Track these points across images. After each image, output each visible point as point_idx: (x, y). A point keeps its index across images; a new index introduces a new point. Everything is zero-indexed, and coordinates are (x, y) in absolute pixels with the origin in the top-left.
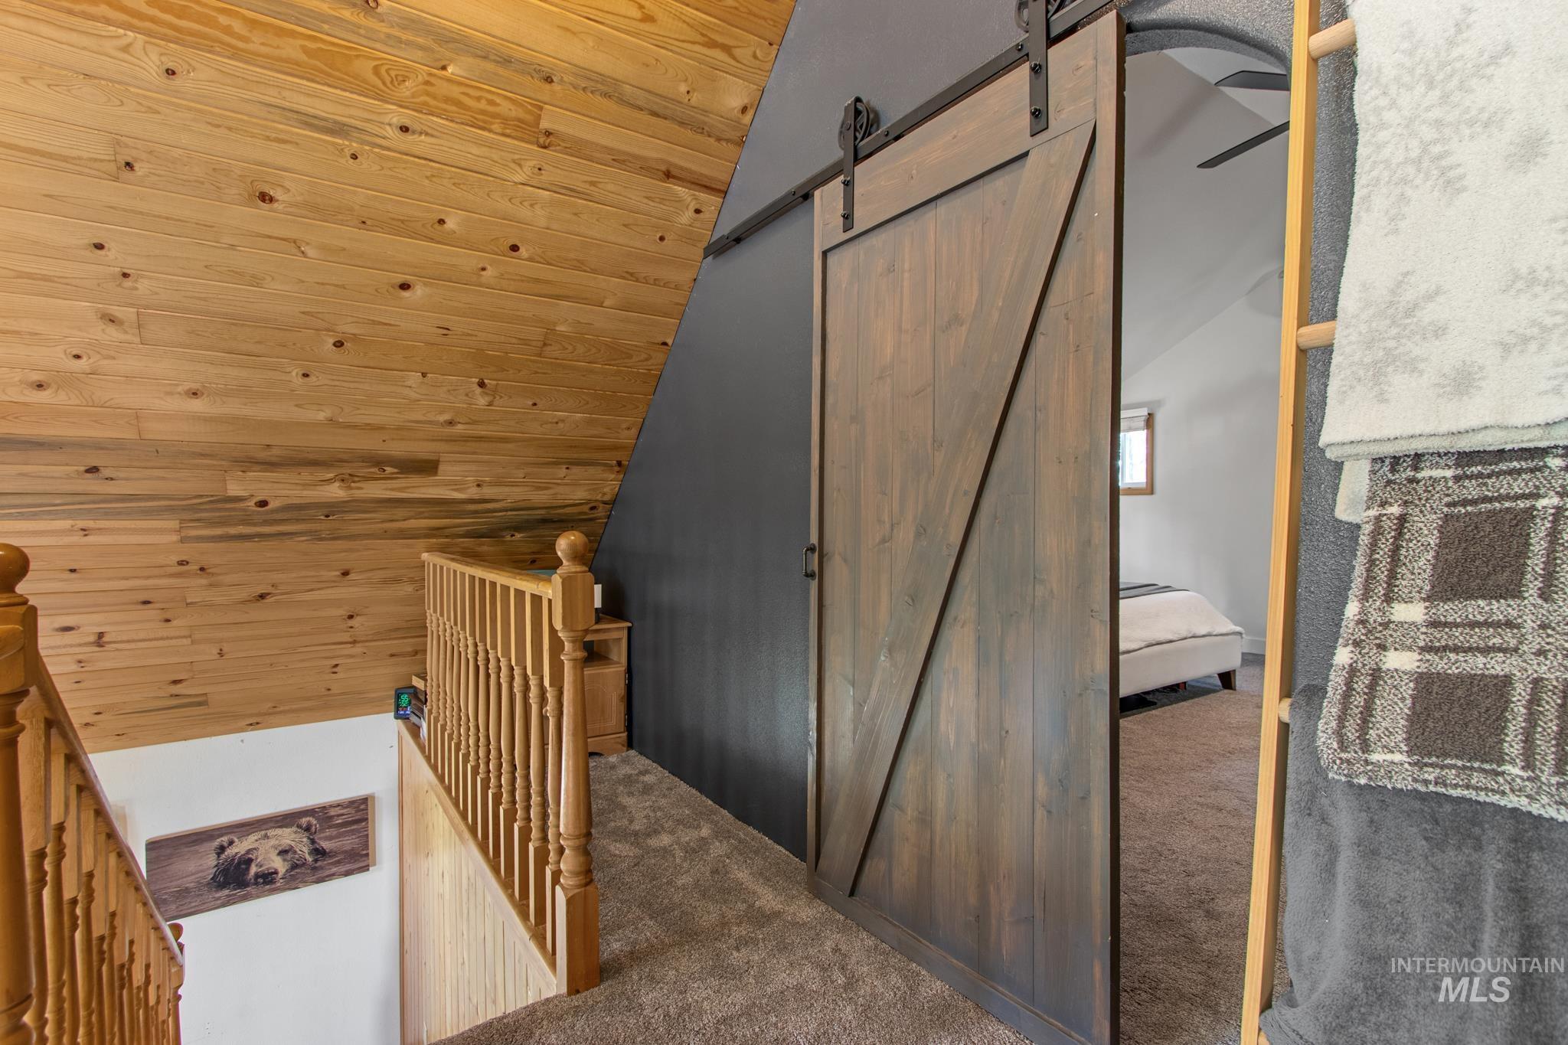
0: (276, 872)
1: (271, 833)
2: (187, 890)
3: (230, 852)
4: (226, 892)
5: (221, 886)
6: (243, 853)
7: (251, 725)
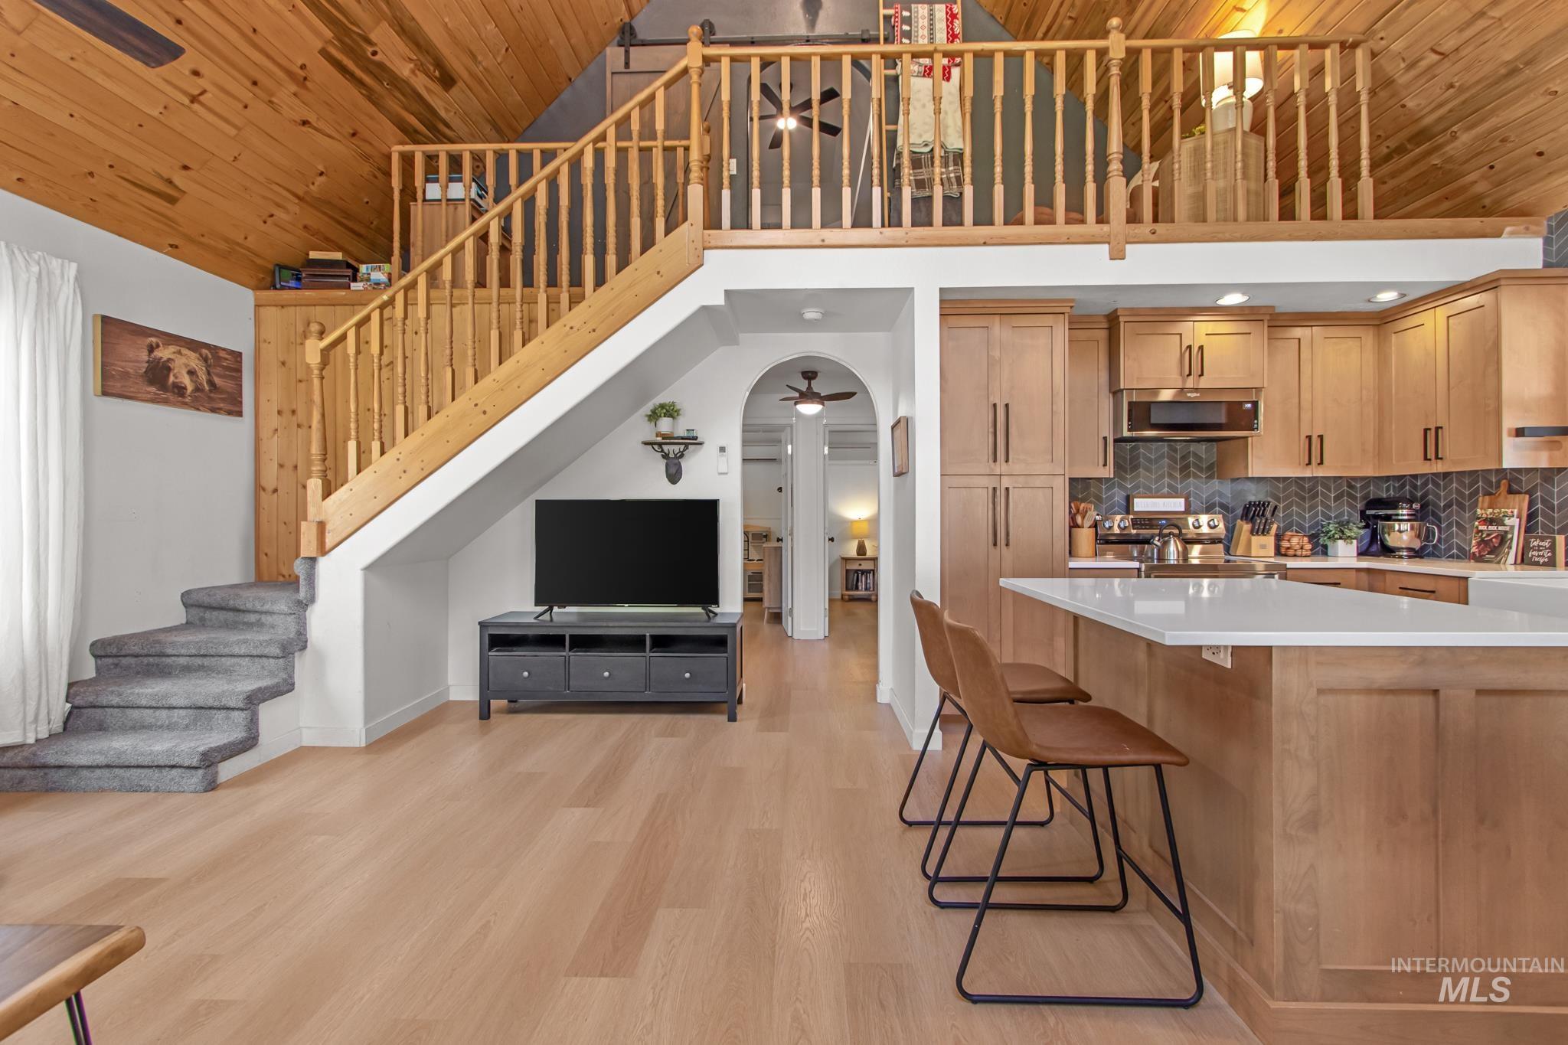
0: (185, 388)
1: (185, 351)
2: (128, 373)
3: (158, 354)
4: (153, 389)
5: (151, 382)
6: (165, 359)
7: (171, 246)
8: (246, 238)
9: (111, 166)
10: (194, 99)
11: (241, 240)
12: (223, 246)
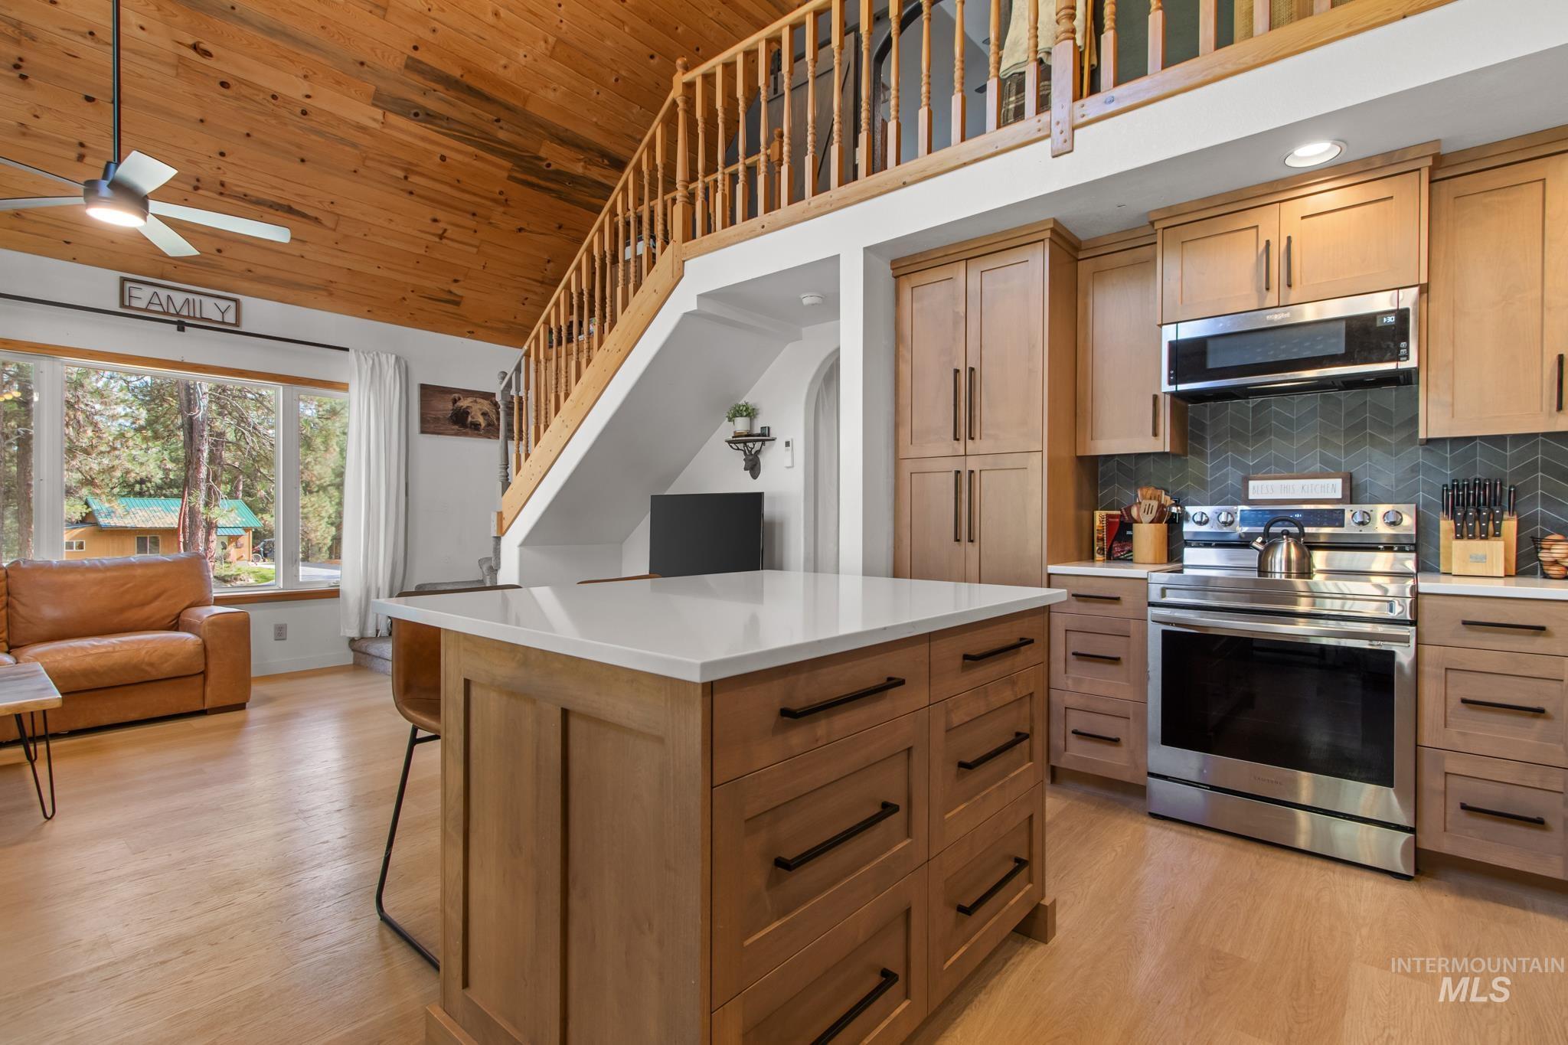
0: (480, 425)
1: (479, 400)
2: (438, 419)
3: (460, 404)
4: (457, 427)
5: (455, 423)
6: (465, 407)
7: (469, 332)
8: (515, 318)
9: (413, 291)
10: (441, 237)
11: (513, 320)
12: (502, 326)
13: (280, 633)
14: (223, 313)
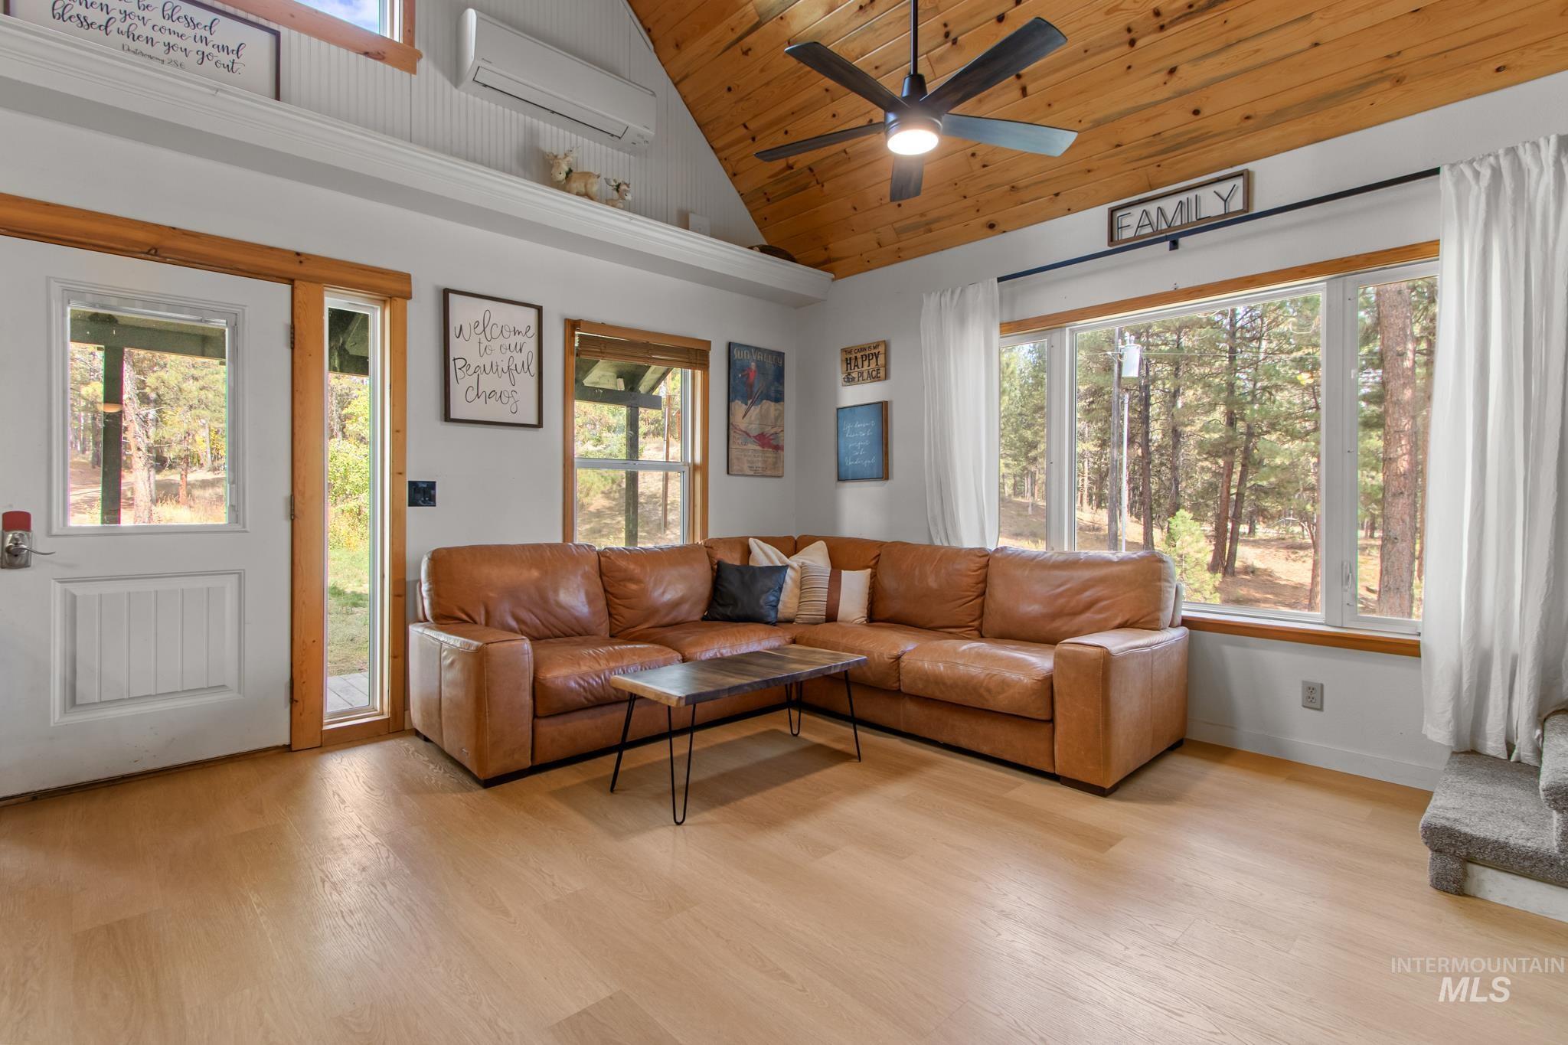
13: (1314, 697)
14: (1225, 201)
